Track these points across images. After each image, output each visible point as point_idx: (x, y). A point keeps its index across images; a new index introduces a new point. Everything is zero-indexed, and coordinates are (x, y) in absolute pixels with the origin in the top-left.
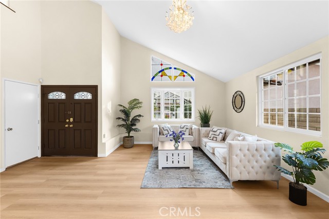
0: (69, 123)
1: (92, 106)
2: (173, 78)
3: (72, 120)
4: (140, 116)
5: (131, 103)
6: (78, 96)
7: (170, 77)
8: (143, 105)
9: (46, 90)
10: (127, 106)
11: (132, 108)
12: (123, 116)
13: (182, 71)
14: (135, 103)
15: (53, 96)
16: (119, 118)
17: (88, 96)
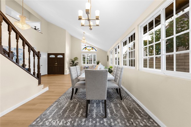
0: (56, 64)
1: (63, 60)
2: (89, 50)
3: (57, 63)
4: (77, 63)
5: (74, 58)
6: (58, 56)
7: (88, 50)
8: (78, 59)
9: (49, 55)
10: (73, 60)
11: (75, 60)
12: (72, 63)
13: (93, 48)
14: (76, 59)
15: (51, 56)
16: (71, 64)
17: (62, 56)
